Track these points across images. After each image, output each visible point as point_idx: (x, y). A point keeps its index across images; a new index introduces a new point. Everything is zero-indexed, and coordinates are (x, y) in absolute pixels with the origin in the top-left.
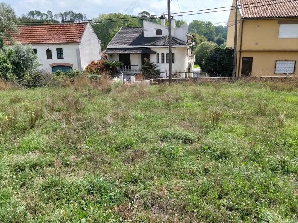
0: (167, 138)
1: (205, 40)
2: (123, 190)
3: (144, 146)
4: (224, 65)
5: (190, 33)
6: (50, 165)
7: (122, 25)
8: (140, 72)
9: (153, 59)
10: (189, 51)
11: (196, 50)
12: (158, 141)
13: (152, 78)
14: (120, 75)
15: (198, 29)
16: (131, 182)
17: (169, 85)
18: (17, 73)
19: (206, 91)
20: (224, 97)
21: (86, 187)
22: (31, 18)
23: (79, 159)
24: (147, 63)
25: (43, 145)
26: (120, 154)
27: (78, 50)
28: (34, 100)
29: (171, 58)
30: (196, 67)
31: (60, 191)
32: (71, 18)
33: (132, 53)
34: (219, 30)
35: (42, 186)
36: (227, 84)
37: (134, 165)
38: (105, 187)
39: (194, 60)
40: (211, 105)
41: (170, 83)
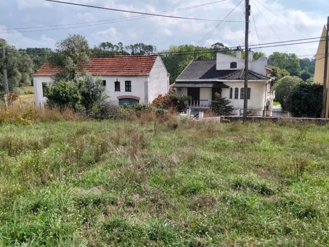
0: (240, 186)
1: (287, 75)
2: (189, 241)
3: (213, 193)
4: (311, 103)
5: (269, 66)
6: (113, 203)
7: (193, 57)
8: (209, 108)
9: (225, 94)
10: (268, 86)
11: (276, 85)
12: (230, 189)
13: (223, 115)
14: (188, 110)
15: (279, 62)
16: (197, 232)
17: (243, 124)
18: (85, 104)
19: (288, 133)
20: (311, 143)
21: (149, 232)
22: (103, 49)
23: (142, 199)
24: (218, 98)
25: (107, 180)
26: (185, 199)
27: (146, 83)
28: (100, 132)
29: (247, 93)
30: (276, 105)
31: (121, 233)
32: (141, 50)
33: (202, 87)
34: (304, 63)
35: (104, 225)
36: (314, 127)
37: (202, 214)
38: (169, 234)
39: (274, 97)
40: (295, 151)
41: (244, 122)
